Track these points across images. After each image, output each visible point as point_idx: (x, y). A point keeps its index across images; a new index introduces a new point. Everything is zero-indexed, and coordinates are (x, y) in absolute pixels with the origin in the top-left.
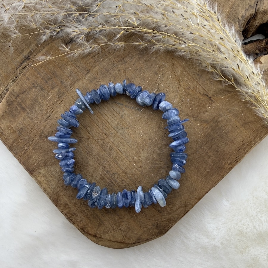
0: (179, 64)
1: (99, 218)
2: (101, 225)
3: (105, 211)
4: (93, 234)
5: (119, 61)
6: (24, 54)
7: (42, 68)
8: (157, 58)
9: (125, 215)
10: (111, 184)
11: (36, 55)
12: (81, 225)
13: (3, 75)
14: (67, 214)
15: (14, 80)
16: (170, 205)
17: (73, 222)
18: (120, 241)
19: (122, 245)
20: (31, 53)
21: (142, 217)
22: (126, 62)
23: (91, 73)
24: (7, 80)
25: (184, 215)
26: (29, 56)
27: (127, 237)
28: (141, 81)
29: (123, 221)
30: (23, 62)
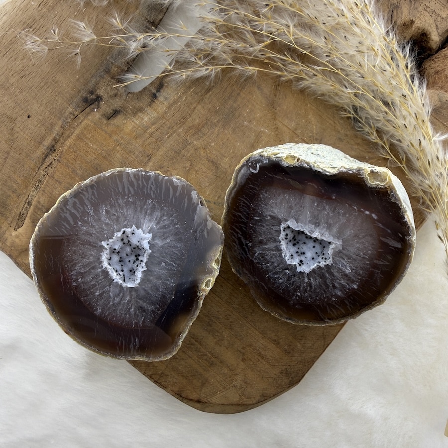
0: (286, 126)
1: (201, 375)
2: (204, 384)
3: (207, 363)
4: (196, 399)
5: (193, 135)
6: (46, 144)
7: (78, 162)
8: (250, 121)
9: (237, 365)
10: (210, 323)
11: (65, 141)
12: (176, 389)
13: (19, 181)
14: (153, 376)
15: (37, 187)
16: (301, 340)
17: (164, 387)
18: (236, 403)
19: (240, 408)
20: (56, 141)
21: (263, 364)
22: (205, 135)
23: (153, 159)
24: (26, 187)
25: (324, 351)
26: (53, 146)
27: (245, 396)
28: (232, 162)
29: (237, 374)
30: (46, 157)
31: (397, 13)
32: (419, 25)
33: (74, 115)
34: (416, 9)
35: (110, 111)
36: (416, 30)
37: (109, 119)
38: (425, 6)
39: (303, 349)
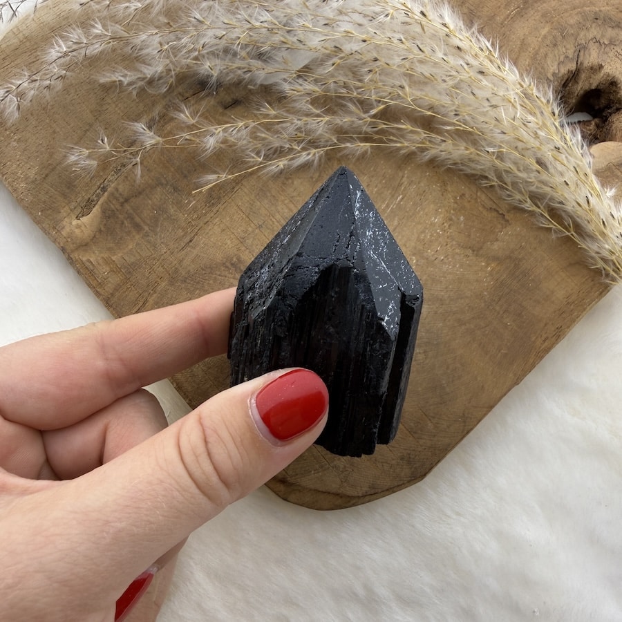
15: (118, 172)
18: (334, 492)
19: (339, 502)
24: (104, 169)
27: (348, 483)
28: (371, 181)
31: (584, 54)
32: (608, 71)
33: (183, 96)
34: (607, 53)
35: (228, 99)
36: (605, 76)
37: (226, 108)
38: (616, 53)
39: (434, 431)
